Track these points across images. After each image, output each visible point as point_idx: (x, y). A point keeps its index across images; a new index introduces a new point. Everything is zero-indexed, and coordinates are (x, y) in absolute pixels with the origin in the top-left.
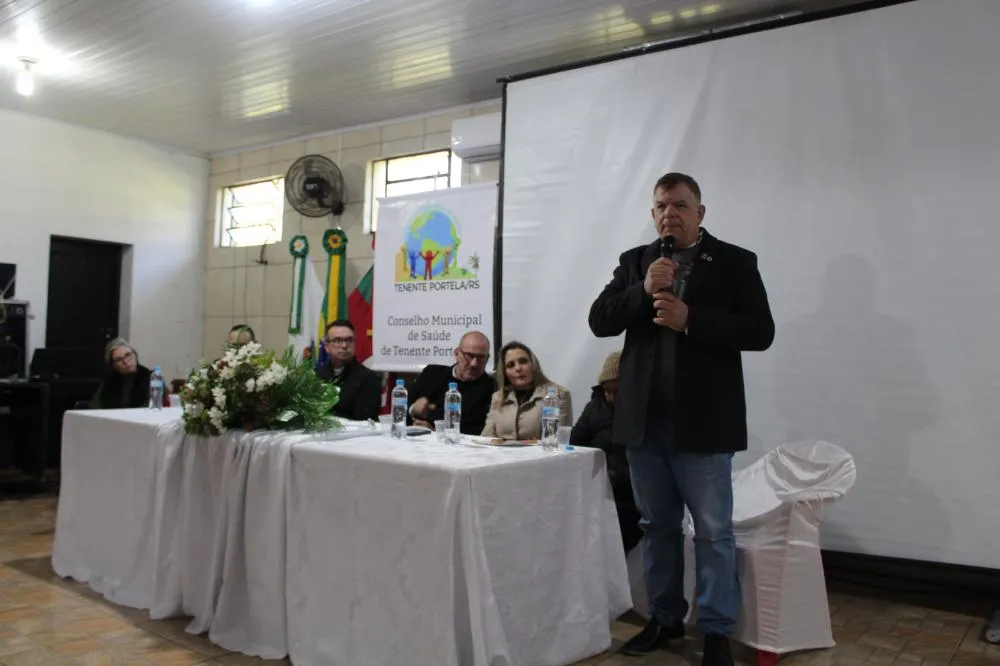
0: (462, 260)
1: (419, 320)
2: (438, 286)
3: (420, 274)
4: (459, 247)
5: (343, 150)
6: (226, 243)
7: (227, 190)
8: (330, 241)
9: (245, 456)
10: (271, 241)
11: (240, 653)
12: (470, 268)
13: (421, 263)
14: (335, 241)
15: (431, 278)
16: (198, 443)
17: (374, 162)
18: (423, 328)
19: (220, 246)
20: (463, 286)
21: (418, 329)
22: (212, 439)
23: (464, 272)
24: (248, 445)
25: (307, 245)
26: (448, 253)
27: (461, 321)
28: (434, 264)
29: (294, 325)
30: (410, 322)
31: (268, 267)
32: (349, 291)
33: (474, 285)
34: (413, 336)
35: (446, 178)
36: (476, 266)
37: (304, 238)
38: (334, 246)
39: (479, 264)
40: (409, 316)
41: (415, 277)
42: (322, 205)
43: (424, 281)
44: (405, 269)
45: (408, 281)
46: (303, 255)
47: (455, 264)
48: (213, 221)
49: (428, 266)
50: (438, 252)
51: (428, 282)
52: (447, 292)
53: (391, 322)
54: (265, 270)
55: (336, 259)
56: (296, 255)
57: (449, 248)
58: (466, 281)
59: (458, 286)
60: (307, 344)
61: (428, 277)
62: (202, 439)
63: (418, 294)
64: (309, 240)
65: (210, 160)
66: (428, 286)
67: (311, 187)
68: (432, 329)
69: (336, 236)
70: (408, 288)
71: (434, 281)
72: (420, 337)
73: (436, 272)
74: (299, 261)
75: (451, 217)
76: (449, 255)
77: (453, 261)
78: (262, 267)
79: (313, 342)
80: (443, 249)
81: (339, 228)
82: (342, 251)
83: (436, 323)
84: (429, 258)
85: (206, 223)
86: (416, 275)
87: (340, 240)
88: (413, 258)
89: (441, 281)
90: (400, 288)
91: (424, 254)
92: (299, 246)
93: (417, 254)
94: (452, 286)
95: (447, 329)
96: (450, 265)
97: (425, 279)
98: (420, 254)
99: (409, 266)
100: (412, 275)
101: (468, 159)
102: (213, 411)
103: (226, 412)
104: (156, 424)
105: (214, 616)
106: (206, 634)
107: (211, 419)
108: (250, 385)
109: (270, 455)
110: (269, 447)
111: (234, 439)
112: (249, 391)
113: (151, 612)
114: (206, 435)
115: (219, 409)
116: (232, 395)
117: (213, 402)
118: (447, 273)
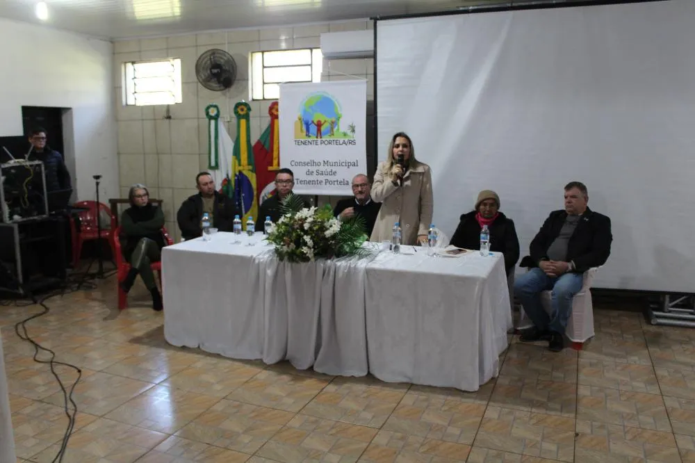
0: (343, 126)
1: (313, 163)
2: (326, 142)
3: (314, 135)
4: (341, 119)
5: (229, 43)
6: (131, 102)
7: (129, 65)
8: (239, 110)
9: (332, 273)
10: (171, 102)
11: (341, 376)
12: (349, 132)
13: (313, 129)
14: (242, 110)
15: (321, 138)
16: (292, 267)
17: (252, 52)
18: (317, 168)
19: (127, 105)
20: (344, 142)
21: (314, 169)
23: (345, 134)
24: (333, 267)
25: (218, 111)
26: (333, 122)
27: (343, 164)
28: (323, 129)
29: (213, 164)
30: (307, 164)
31: (171, 121)
32: (253, 143)
33: (352, 142)
34: (310, 173)
35: (309, 67)
36: (353, 131)
37: (216, 106)
38: (242, 113)
39: (356, 129)
40: (307, 161)
41: (309, 136)
42: (219, 82)
43: (316, 139)
44: (302, 130)
45: (305, 139)
46: (216, 118)
47: (338, 129)
48: (121, 87)
49: (319, 130)
50: (325, 121)
51: (319, 140)
52: (334, 146)
53: (293, 163)
54: (170, 122)
55: (243, 122)
56: (210, 118)
57: (334, 120)
58: (346, 140)
59: (341, 143)
60: (224, 176)
61: (319, 137)
62: (294, 264)
63: (314, 147)
64: (220, 107)
65: (112, 42)
66: (319, 143)
67: (215, 71)
68: (322, 168)
69: (243, 107)
70: (304, 143)
71: (324, 139)
72: (315, 172)
73: (325, 134)
74: (213, 122)
75: (334, 100)
76: (333, 124)
77: (336, 128)
78: (168, 120)
79: (228, 175)
80: (329, 120)
81: (244, 101)
82: (247, 117)
83: (326, 165)
84: (319, 125)
85: (115, 89)
87: (245, 109)
88: (307, 125)
89: (328, 140)
90: (298, 143)
91: (315, 122)
92: (213, 112)
93: (310, 122)
94: (337, 143)
95: (334, 169)
96: (335, 130)
97: (317, 137)
98: (313, 122)
99: (304, 128)
100: (307, 135)
101: (329, 58)
102: (305, 250)
103: (312, 250)
104: (249, 255)
105: (316, 359)
106: (311, 368)
107: (305, 254)
108: (328, 233)
109: (351, 273)
110: (350, 267)
111: (322, 264)
112: (327, 236)
113: (265, 361)
114: (297, 262)
115: (309, 247)
116: (315, 239)
117: (305, 244)
118: (333, 134)
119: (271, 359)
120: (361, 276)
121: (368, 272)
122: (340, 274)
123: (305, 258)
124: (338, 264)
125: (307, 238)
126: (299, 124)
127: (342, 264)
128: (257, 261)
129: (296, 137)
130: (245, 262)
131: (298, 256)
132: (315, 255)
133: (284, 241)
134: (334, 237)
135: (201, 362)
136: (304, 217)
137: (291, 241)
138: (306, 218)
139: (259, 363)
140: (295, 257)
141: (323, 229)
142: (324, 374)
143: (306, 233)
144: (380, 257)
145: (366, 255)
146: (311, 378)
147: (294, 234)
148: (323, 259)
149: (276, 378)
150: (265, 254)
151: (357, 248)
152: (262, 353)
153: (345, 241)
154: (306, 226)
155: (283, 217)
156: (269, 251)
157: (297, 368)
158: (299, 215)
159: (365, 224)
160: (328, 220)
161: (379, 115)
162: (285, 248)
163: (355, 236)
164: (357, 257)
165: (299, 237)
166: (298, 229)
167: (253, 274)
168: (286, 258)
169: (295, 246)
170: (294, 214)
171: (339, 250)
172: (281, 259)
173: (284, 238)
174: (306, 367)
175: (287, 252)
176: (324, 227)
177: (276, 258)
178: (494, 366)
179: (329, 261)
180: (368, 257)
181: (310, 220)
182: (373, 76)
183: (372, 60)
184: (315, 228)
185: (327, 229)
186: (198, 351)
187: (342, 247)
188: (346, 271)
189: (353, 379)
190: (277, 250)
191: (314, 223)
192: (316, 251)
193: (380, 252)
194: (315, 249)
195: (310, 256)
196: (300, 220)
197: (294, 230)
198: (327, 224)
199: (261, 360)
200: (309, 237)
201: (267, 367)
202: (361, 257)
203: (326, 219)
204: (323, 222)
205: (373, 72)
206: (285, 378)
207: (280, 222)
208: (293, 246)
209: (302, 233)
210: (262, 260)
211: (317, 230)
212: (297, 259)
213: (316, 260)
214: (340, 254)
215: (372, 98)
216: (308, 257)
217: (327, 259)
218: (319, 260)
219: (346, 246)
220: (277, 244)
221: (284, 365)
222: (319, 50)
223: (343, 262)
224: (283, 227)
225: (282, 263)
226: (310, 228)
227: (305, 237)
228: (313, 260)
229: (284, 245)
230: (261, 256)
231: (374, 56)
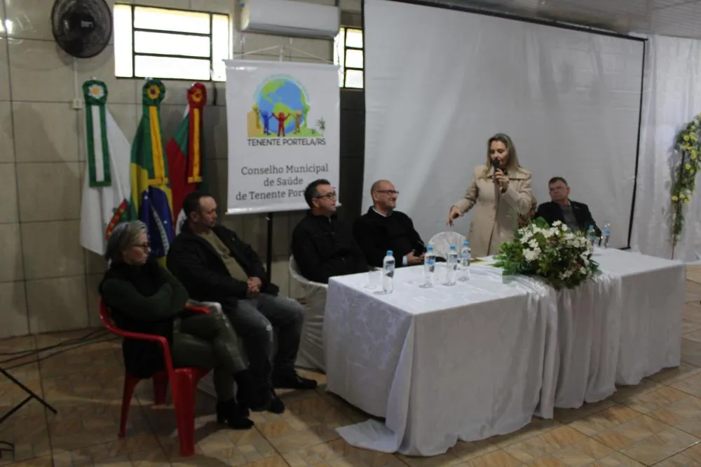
0: (311, 122)
1: (274, 170)
2: (290, 142)
3: (274, 132)
4: (308, 112)
12: (318, 128)
13: (274, 123)
14: (152, 92)
15: (284, 136)
18: (278, 175)
20: (312, 142)
21: (274, 177)
23: (313, 132)
25: (106, 92)
26: (298, 116)
27: (312, 169)
28: (286, 124)
29: (100, 177)
30: (266, 171)
33: (321, 142)
34: (268, 183)
36: (323, 127)
37: (102, 84)
38: (153, 96)
39: (326, 126)
40: (266, 166)
41: (268, 134)
43: (277, 138)
44: (258, 126)
45: (261, 136)
46: (102, 102)
47: (305, 125)
49: (281, 126)
50: (289, 115)
51: (281, 138)
52: (299, 147)
53: (246, 171)
55: (154, 111)
56: (91, 101)
57: (300, 112)
58: (315, 139)
59: (309, 142)
60: (123, 197)
61: (281, 135)
63: (274, 147)
66: (281, 143)
67: (87, 24)
68: (285, 176)
69: (155, 87)
70: (262, 143)
71: (287, 138)
72: (276, 182)
74: (95, 109)
75: (300, 87)
76: (299, 118)
77: (303, 123)
80: (294, 113)
82: (158, 103)
83: (290, 171)
84: (281, 119)
86: (269, 131)
87: (158, 91)
88: (266, 118)
89: (293, 138)
90: (252, 142)
91: (277, 115)
92: (96, 92)
93: (270, 115)
94: (304, 142)
95: (300, 176)
97: (279, 135)
98: (273, 115)
99: (261, 123)
100: (265, 132)
118: (299, 131)
126: (254, 115)
129: (249, 135)
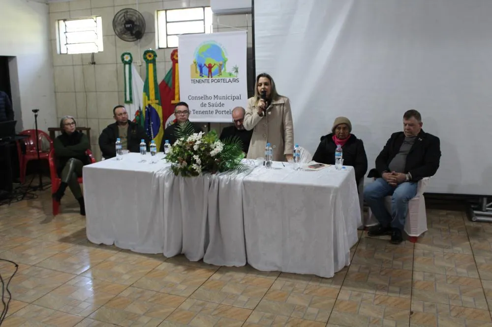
0: (229, 68)
1: (206, 97)
2: (216, 81)
3: (206, 75)
4: (227, 62)
5: (139, 4)
6: (64, 51)
7: (62, 22)
8: (147, 56)
9: (216, 185)
10: (96, 51)
11: (225, 266)
12: (233, 72)
13: (206, 70)
14: (150, 56)
15: (212, 77)
17: (158, 11)
18: (209, 101)
19: (61, 54)
20: (230, 81)
21: (206, 102)
22: (193, 178)
23: (230, 74)
24: (217, 180)
25: (131, 57)
26: (221, 65)
27: (230, 98)
28: (213, 70)
29: (128, 99)
30: (201, 98)
31: (96, 65)
32: (159, 81)
33: (236, 80)
34: (203, 105)
35: (203, 22)
36: (237, 71)
37: (129, 54)
38: (150, 59)
39: (239, 71)
40: (201, 96)
41: (203, 76)
42: (132, 34)
43: (207, 78)
44: (196, 72)
45: (199, 78)
46: (130, 63)
47: (225, 70)
48: (55, 40)
49: (210, 71)
50: (215, 64)
51: (210, 79)
52: (221, 84)
53: (190, 98)
54: (94, 67)
55: (151, 66)
56: (125, 63)
57: (221, 63)
58: (231, 79)
59: (227, 81)
60: (137, 109)
61: (210, 77)
62: (186, 178)
63: (206, 84)
64: (132, 53)
65: (47, 4)
66: (210, 81)
67: (128, 26)
68: (213, 101)
69: (150, 54)
70: (199, 82)
71: (214, 78)
72: (207, 105)
73: (215, 74)
74: (127, 66)
75: (221, 47)
77: (224, 69)
78: (93, 65)
79: (140, 108)
80: (218, 63)
81: (151, 49)
82: (154, 62)
83: (216, 99)
84: (210, 67)
85: (51, 41)
86: (203, 75)
87: (152, 56)
88: (201, 67)
89: (217, 79)
90: (194, 81)
91: (207, 65)
92: (127, 58)
93: (203, 65)
94: (224, 81)
95: (222, 101)
96: (222, 71)
97: (209, 77)
98: (205, 65)
99: (198, 70)
100: (200, 75)
101: (218, 14)
102: (194, 166)
103: (201, 166)
104: (151, 171)
105: (205, 252)
106: (201, 260)
107: (195, 170)
108: (213, 153)
109: (231, 184)
110: (230, 180)
111: (208, 178)
112: (212, 156)
113: (166, 255)
114: (189, 176)
115: (198, 164)
116: (202, 158)
117: (195, 162)
118: (221, 74)
119: (170, 253)
120: (239, 187)
121: (245, 183)
122: (223, 186)
123: (194, 173)
124: (221, 177)
125: (196, 157)
126: (194, 66)
127: (224, 177)
128: (157, 176)
129: (192, 77)
130: (147, 177)
131: (189, 171)
132: (203, 170)
133: (178, 160)
134: (218, 155)
135: (114, 256)
136: (194, 140)
137: (184, 160)
138: (196, 141)
139: (160, 257)
140: (187, 172)
141: (209, 149)
142: (211, 265)
143: (196, 153)
144: (256, 172)
145: (244, 170)
146: (200, 268)
147: (186, 154)
148: (210, 174)
149: (174, 269)
150: (163, 170)
151: (236, 165)
152: (163, 248)
153: (227, 159)
154: (196, 148)
155: (178, 141)
156: (167, 168)
157: (191, 260)
158: (190, 139)
159: (242, 145)
160: (213, 143)
161: (257, 59)
162: (179, 166)
163: (235, 155)
164: (237, 171)
165: (190, 156)
166: (189, 150)
167: (154, 187)
168: (180, 173)
169: (186, 164)
170: (186, 138)
171: (222, 166)
172: (176, 174)
173: (178, 157)
174: (197, 259)
175: (181, 168)
176: (210, 148)
177: (172, 173)
178: (346, 256)
179: (214, 176)
180: (245, 172)
181: (198, 142)
182: (251, 28)
183: (251, 15)
184: (202, 149)
185: (212, 150)
186: (113, 247)
187: (224, 164)
188: (227, 183)
189: (234, 269)
190: (173, 167)
191: (202, 145)
192: (203, 168)
193: (256, 167)
194: (203, 166)
195: (199, 172)
196: (190, 143)
197: (185, 150)
198: (212, 146)
199: (163, 254)
200: (198, 156)
201: (167, 260)
202: (240, 171)
203: (211, 142)
204: (208, 145)
205: (251, 25)
206: (180, 268)
207: (175, 144)
208: (185, 163)
209: (192, 153)
210: (161, 175)
211: (204, 151)
212: (189, 174)
213: (203, 175)
214: (223, 169)
215: (251, 46)
216: (197, 172)
217: (212, 174)
218: (206, 174)
219: (227, 163)
220: (173, 162)
221: (180, 257)
222: (210, 8)
223: (225, 176)
224: (177, 148)
225: (176, 178)
226: (199, 149)
227: (194, 156)
228: (201, 174)
229: (178, 163)
230: (160, 172)
231: (252, 12)
